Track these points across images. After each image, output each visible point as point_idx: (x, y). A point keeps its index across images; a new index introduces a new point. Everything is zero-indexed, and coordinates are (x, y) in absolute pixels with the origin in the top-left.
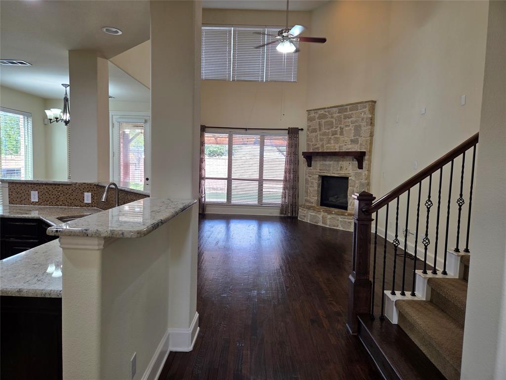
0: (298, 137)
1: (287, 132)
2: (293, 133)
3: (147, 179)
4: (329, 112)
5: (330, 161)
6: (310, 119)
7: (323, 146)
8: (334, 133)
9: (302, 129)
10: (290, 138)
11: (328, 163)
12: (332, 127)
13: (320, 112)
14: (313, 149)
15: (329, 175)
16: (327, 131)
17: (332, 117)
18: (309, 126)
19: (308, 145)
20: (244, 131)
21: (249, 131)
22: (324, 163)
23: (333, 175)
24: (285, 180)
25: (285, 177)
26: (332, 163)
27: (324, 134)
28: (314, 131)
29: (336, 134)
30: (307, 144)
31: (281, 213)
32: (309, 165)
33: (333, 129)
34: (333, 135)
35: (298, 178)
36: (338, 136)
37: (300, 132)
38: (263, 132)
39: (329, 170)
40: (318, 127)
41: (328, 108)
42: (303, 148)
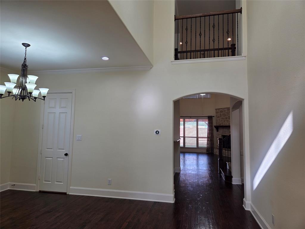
0: (212, 120)
1: (207, 117)
2: (210, 118)
4: (224, 110)
5: (226, 129)
6: (217, 113)
7: (222, 124)
8: (226, 118)
9: (214, 116)
10: (209, 120)
11: (225, 130)
12: (225, 116)
13: (220, 110)
14: (219, 124)
15: (225, 135)
16: (224, 117)
17: (225, 112)
18: (217, 115)
19: (217, 123)
20: (190, 118)
21: (191, 118)
22: (223, 130)
23: (227, 135)
24: (208, 137)
25: (208, 136)
26: (226, 130)
27: (223, 118)
28: (219, 117)
29: (227, 119)
31: (207, 151)
32: (218, 131)
33: (226, 117)
34: (226, 119)
35: (213, 136)
36: (228, 119)
37: (213, 117)
38: (198, 118)
39: (225, 133)
40: (220, 116)
41: (223, 108)
42: (215, 124)
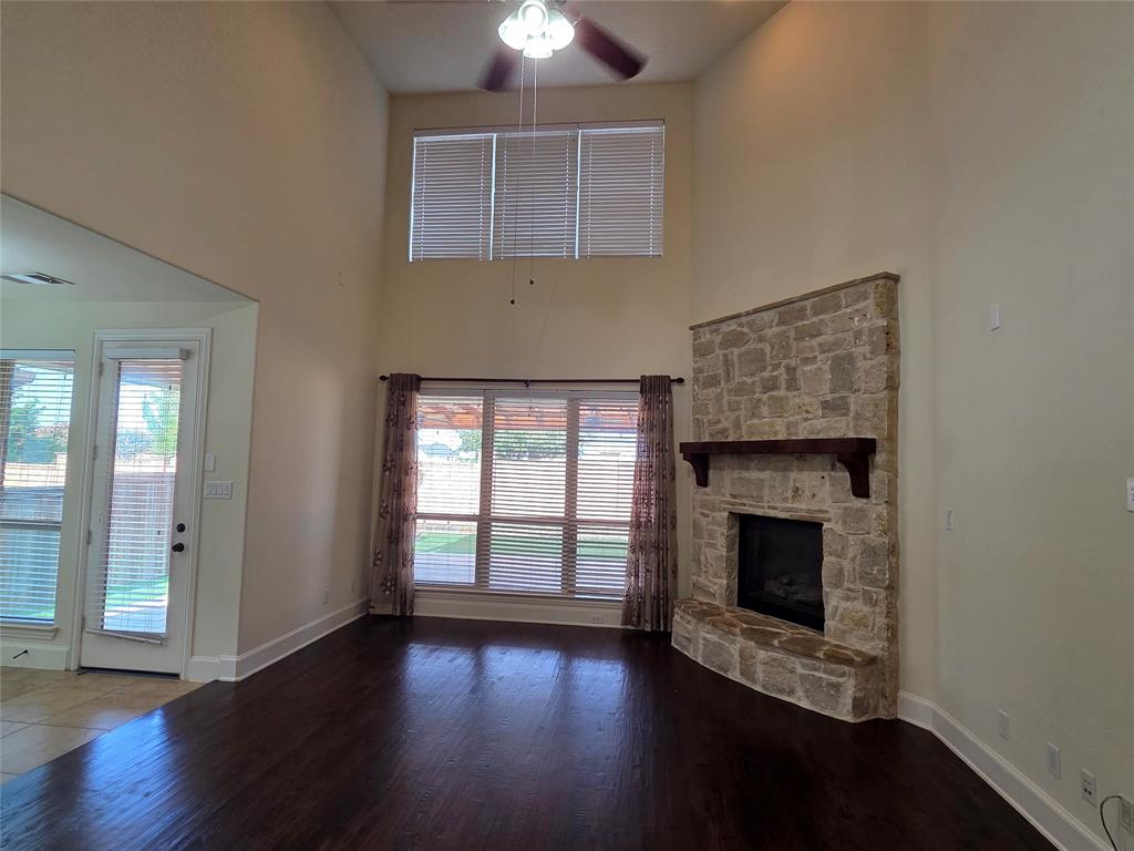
0: (671, 403)
1: (637, 387)
2: (656, 390)
3: (181, 528)
4: (750, 325)
5: (761, 470)
6: (700, 351)
7: (737, 425)
8: (770, 386)
9: (680, 381)
10: (647, 406)
11: (754, 475)
12: (763, 369)
13: (724, 328)
14: (711, 435)
15: (759, 512)
16: (749, 380)
17: (761, 339)
18: (698, 371)
19: (698, 423)
20: (522, 387)
21: (532, 387)
22: (745, 474)
23: (772, 513)
24: (636, 524)
25: (637, 515)
26: (766, 475)
27: (741, 390)
28: (713, 381)
29: (775, 387)
30: (695, 419)
31: (627, 621)
32: (703, 481)
33: (766, 374)
34: (766, 389)
35: (674, 517)
36: (781, 393)
37: (675, 388)
38: (576, 388)
39: (760, 499)
40: (721, 371)
41: (748, 314)
42: (685, 432)
